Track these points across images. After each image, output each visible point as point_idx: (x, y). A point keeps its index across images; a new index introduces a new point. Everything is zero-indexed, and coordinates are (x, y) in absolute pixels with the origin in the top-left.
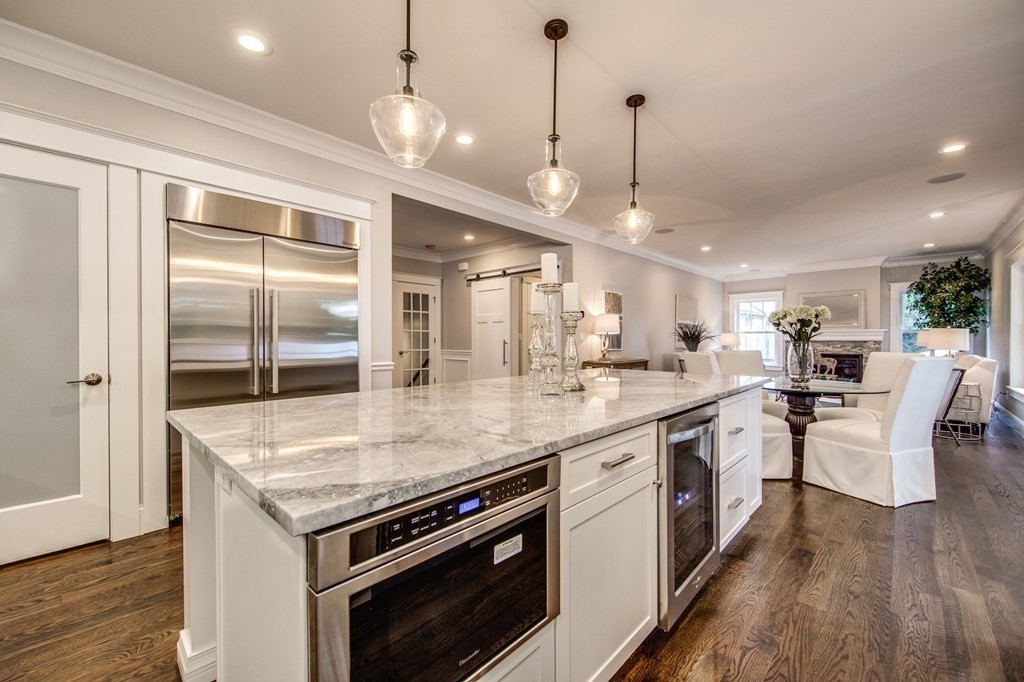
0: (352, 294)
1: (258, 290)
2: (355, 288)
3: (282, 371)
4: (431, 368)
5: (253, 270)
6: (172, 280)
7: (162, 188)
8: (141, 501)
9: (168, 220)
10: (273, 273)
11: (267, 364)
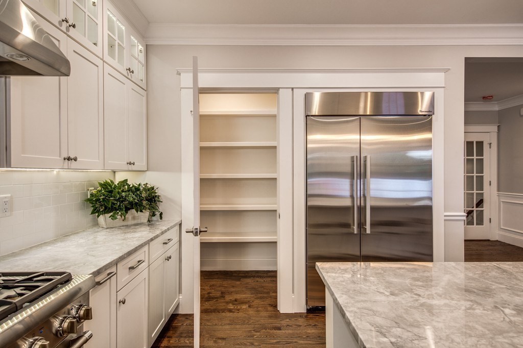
0: (427, 145)
1: (357, 156)
2: (430, 141)
3: (373, 208)
4: (486, 208)
5: (355, 137)
6: (308, 146)
7: (303, 97)
8: (293, 292)
9: (306, 116)
10: (368, 138)
11: (362, 204)
